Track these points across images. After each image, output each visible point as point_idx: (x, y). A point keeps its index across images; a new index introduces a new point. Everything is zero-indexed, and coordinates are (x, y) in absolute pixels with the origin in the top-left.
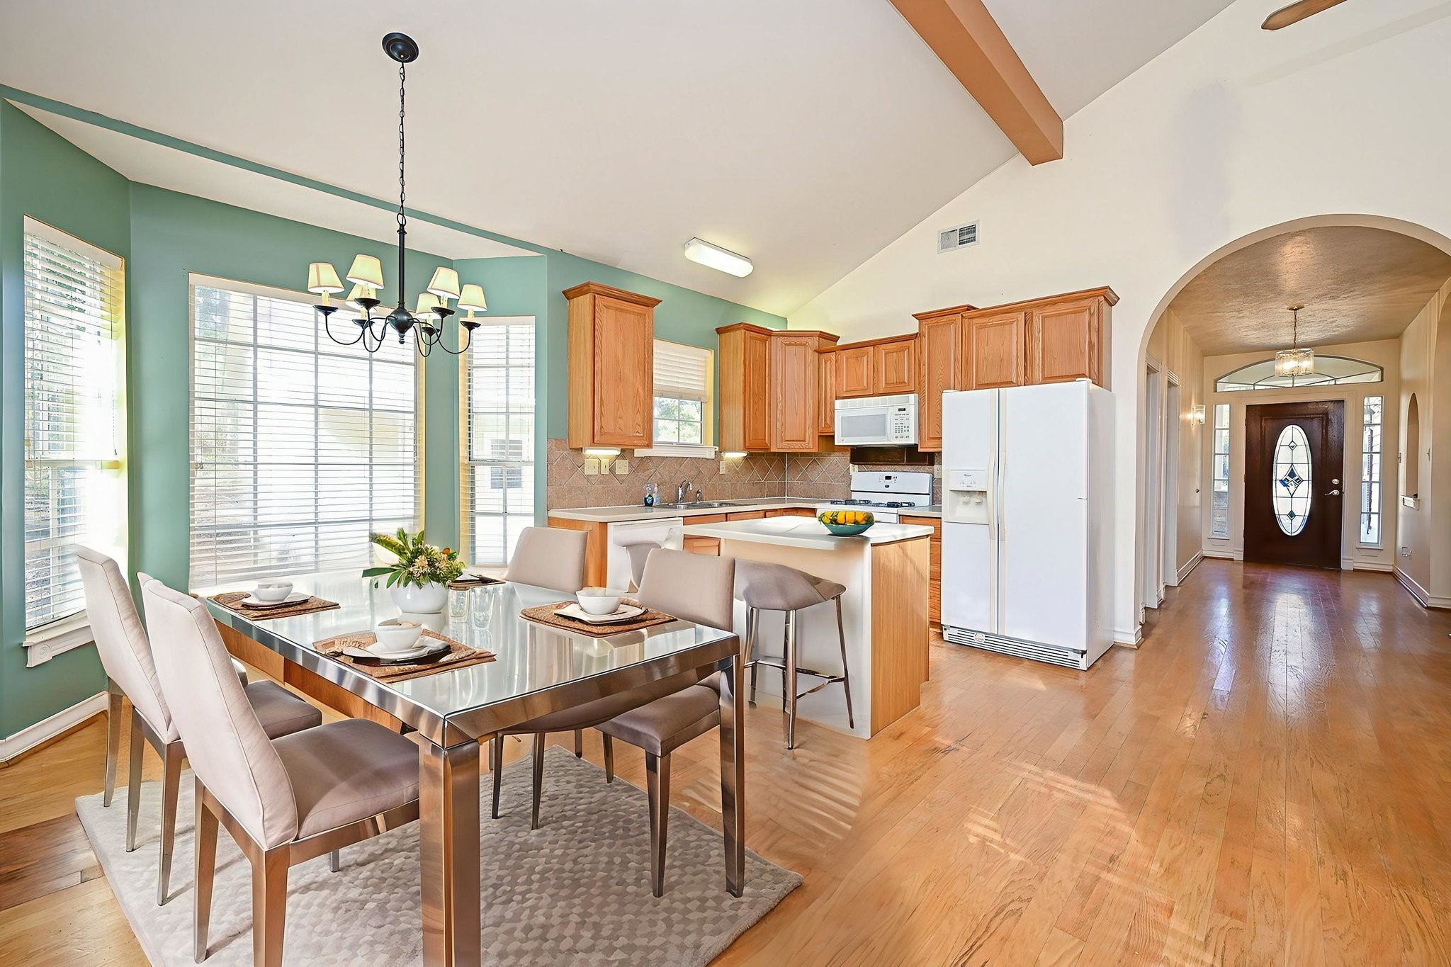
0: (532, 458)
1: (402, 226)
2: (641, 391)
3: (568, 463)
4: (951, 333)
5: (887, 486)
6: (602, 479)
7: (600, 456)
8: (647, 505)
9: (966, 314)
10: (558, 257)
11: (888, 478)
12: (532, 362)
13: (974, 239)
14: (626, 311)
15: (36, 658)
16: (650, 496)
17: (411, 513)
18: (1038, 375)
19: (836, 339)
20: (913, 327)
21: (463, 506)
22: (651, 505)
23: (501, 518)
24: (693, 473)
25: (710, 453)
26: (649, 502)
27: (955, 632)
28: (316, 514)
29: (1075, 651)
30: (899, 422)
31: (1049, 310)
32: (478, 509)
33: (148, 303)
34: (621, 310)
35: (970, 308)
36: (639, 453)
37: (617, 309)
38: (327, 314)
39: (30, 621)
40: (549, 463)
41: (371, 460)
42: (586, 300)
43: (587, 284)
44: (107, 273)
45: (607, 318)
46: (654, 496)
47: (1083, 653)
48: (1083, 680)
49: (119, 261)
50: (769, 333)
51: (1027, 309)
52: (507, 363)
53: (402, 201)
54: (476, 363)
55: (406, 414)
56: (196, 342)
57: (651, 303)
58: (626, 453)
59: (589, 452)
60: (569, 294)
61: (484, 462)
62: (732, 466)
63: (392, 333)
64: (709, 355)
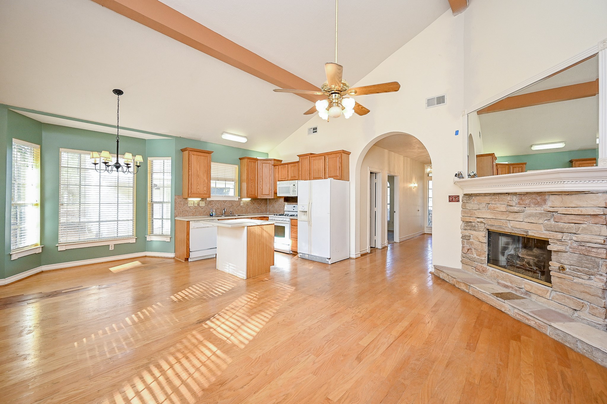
0: (170, 201)
1: (118, 140)
2: (206, 180)
3: (182, 203)
4: (306, 162)
5: (294, 210)
6: (195, 208)
7: (194, 201)
8: (211, 216)
9: (310, 156)
10: (178, 139)
11: (294, 207)
12: (170, 171)
13: (316, 132)
14: (201, 156)
15: (14, 258)
16: (212, 213)
17: (132, 218)
18: (327, 176)
19: (281, 161)
20: (297, 159)
21: (149, 216)
22: (212, 216)
23: (161, 220)
24: (230, 205)
25: (236, 199)
26: (211, 215)
27: (301, 254)
28: (99, 219)
29: (327, 258)
30: (293, 189)
31: (330, 156)
32: (154, 217)
33: (47, 157)
34: (199, 155)
35: (311, 154)
36: (208, 199)
37: (197, 155)
38: (95, 165)
39: (12, 248)
40: (175, 203)
41: (118, 202)
42: (186, 153)
43: (186, 148)
44: (35, 150)
45: (194, 158)
46: (214, 213)
47: (330, 259)
48: (329, 267)
49: (39, 146)
50: (257, 160)
51: (324, 155)
52: (164, 171)
53: (118, 133)
54: (154, 171)
55: (130, 188)
56: (62, 168)
57: (209, 153)
58: (203, 199)
59: (190, 199)
60: (183, 150)
61: (156, 202)
62: (247, 204)
63: (115, 169)
64: (237, 167)
